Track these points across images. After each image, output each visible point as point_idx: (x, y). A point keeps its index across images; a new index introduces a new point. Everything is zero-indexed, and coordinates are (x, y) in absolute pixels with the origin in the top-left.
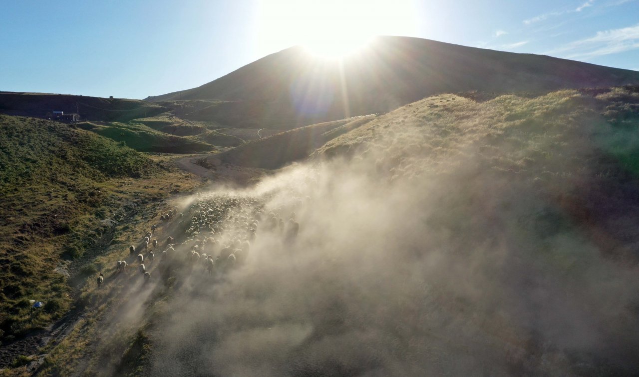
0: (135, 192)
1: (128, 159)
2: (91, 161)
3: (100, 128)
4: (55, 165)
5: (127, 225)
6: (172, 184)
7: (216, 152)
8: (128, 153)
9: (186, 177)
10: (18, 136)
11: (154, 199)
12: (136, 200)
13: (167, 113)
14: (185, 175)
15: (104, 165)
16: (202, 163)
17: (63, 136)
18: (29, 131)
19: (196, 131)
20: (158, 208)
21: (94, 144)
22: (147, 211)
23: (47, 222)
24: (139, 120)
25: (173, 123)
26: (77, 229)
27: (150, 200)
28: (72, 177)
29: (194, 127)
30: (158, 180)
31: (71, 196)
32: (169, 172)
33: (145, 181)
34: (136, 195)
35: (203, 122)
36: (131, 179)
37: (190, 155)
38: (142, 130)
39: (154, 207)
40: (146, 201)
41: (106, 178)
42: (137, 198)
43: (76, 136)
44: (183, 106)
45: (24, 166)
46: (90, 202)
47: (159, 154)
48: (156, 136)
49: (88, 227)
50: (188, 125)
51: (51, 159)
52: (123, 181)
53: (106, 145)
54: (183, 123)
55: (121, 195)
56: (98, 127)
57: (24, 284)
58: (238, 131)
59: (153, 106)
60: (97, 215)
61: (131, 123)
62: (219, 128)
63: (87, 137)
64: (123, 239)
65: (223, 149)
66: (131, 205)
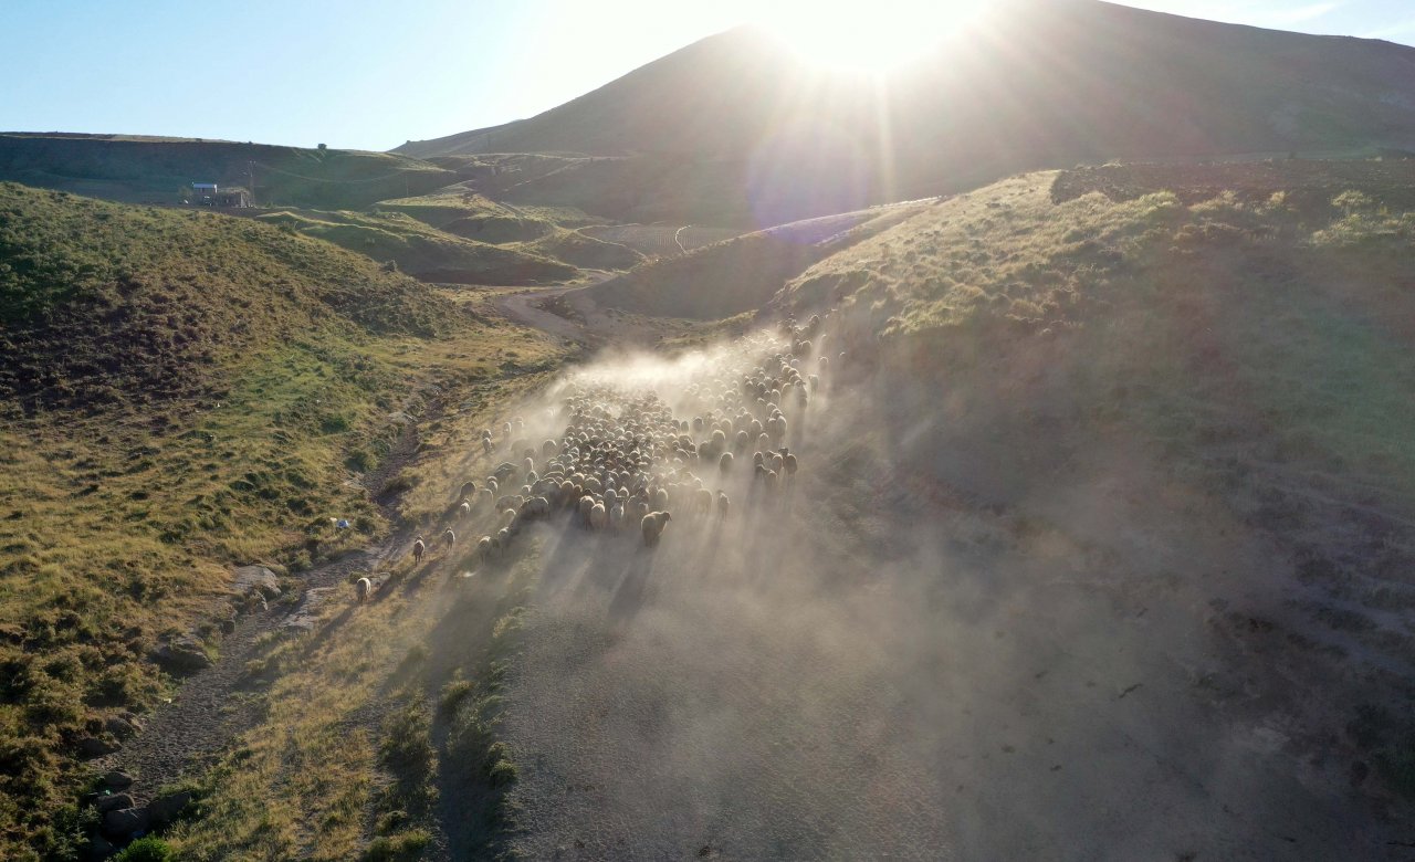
0: (432, 366)
1: (406, 299)
2: (337, 302)
3: (319, 227)
4: (280, 313)
5: (437, 421)
6: (500, 350)
7: (582, 281)
8: (403, 286)
9: (527, 336)
10: (200, 253)
11: (472, 379)
12: (438, 381)
13: (459, 186)
14: (524, 332)
15: (361, 311)
16: (553, 307)
17: (275, 251)
18: (213, 242)
19: (529, 230)
20: (485, 394)
21: (336, 269)
22: (464, 399)
23: (308, 411)
24: (393, 203)
25: (474, 212)
26: (356, 425)
27: (463, 380)
28: (314, 334)
29: (524, 220)
30: (470, 342)
31: (328, 370)
32: (490, 326)
33: (445, 344)
34: (435, 370)
35: (545, 209)
36: (417, 340)
37: (525, 288)
38: (412, 232)
39: (476, 392)
40: (458, 381)
41: (368, 338)
42: (441, 377)
43: (301, 252)
44: (496, 168)
45: (232, 313)
46: (362, 381)
47: (457, 287)
48: (445, 244)
49: (371, 423)
50: (511, 216)
51: (269, 299)
52: (402, 344)
53: (359, 270)
54: (498, 210)
55: (408, 371)
56: (313, 224)
57: (311, 499)
58: (629, 233)
59: (424, 168)
60: (380, 404)
61: (379, 213)
62: (583, 223)
63: (320, 253)
64: (439, 443)
65: (597, 275)
66: (431, 390)
